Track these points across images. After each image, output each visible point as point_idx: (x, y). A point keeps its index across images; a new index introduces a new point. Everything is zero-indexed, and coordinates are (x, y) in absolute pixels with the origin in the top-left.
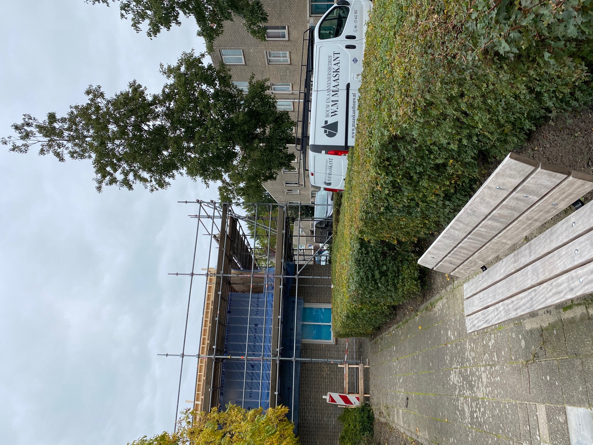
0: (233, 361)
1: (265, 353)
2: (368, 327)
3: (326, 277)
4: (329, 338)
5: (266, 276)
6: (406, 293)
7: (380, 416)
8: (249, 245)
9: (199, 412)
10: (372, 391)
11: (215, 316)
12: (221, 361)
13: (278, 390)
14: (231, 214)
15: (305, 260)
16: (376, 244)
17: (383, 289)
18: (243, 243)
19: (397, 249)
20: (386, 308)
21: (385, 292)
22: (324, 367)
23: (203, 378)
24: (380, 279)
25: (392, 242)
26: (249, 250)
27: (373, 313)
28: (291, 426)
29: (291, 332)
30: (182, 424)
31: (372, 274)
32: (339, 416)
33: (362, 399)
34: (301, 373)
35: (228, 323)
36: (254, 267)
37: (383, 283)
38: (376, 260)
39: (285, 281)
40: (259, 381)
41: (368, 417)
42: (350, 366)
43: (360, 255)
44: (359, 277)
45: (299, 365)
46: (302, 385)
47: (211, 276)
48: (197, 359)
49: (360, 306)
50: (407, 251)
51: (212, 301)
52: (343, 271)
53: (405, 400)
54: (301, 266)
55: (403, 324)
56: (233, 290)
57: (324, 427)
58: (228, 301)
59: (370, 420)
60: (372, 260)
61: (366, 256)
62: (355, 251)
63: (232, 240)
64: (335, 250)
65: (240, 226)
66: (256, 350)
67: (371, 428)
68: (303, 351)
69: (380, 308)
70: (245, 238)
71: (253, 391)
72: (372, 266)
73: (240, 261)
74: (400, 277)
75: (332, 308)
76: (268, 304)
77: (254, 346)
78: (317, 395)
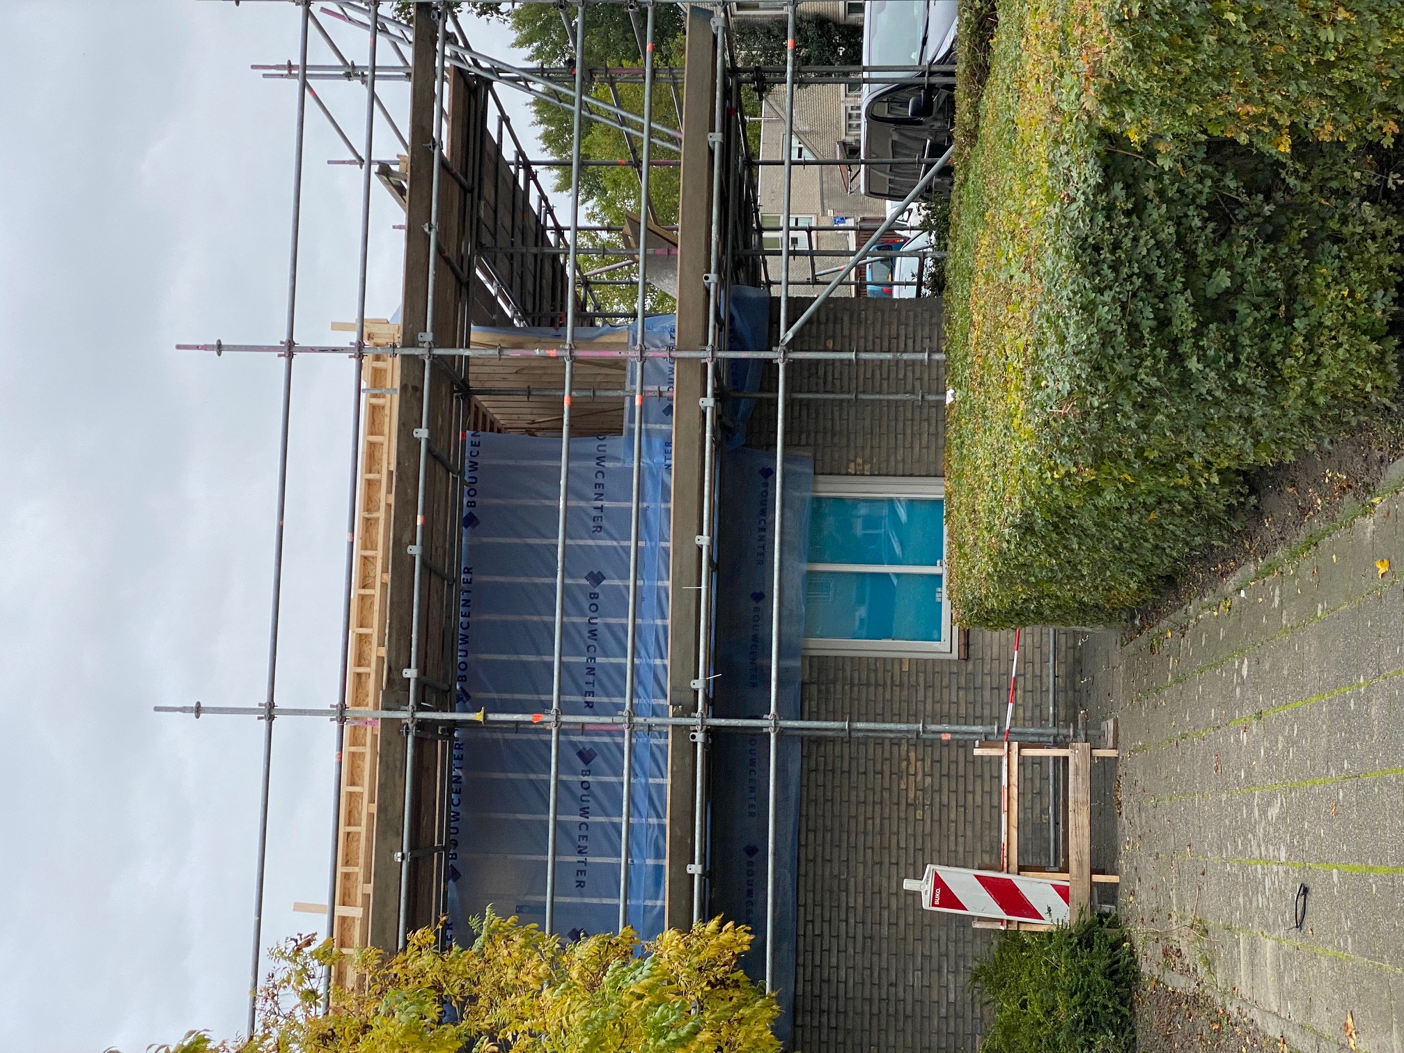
0: (498, 736)
1: (641, 701)
2: (1121, 577)
3: (919, 356)
4: (931, 631)
5: (634, 354)
6: (1321, 400)
7: (1167, 965)
8: (550, 210)
9: (351, 952)
10: (1130, 858)
11: (407, 537)
12: (442, 737)
13: (703, 856)
14: (456, 57)
15: (816, 282)
16: (1185, 161)
17: (1210, 383)
18: (519, 203)
19: (1291, 181)
20: (1215, 479)
21: (1217, 403)
22: (908, 759)
23: (367, 808)
24: (1198, 334)
25: (1267, 148)
26: (551, 236)
27: (1148, 509)
28: (763, 1007)
29: (757, 609)
30: (280, 999)
31: (1156, 310)
32: (977, 964)
33: (1080, 892)
34: (804, 786)
35: (468, 571)
36: (575, 316)
37: (1211, 353)
38: (1180, 242)
39: (724, 375)
40: (616, 820)
41: (1111, 973)
42: (1027, 752)
43: (1100, 218)
44: (1092, 329)
45: (796, 751)
46: (811, 836)
47: (378, 358)
48: (335, 724)
49: (1089, 474)
50: (1344, 194)
51: (390, 473)
52: (1004, 314)
53: (1291, 896)
54: (797, 305)
55: (1294, 555)
56: (482, 423)
57: (909, 1012)
58: (462, 473)
59: (1117, 984)
60: (1158, 245)
61: (1129, 225)
62: (1074, 200)
63: (468, 183)
64: (963, 221)
65: (504, 119)
66: (597, 688)
67: (1123, 1017)
68: (814, 689)
69: (1186, 481)
70: (531, 176)
71: (590, 860)
72: (1161, 273)
73: (510, 288)
74: (1297, 323)
75: (949, 495)
76: (649, 484)
77: (591, 671)
78: (877, 879)
